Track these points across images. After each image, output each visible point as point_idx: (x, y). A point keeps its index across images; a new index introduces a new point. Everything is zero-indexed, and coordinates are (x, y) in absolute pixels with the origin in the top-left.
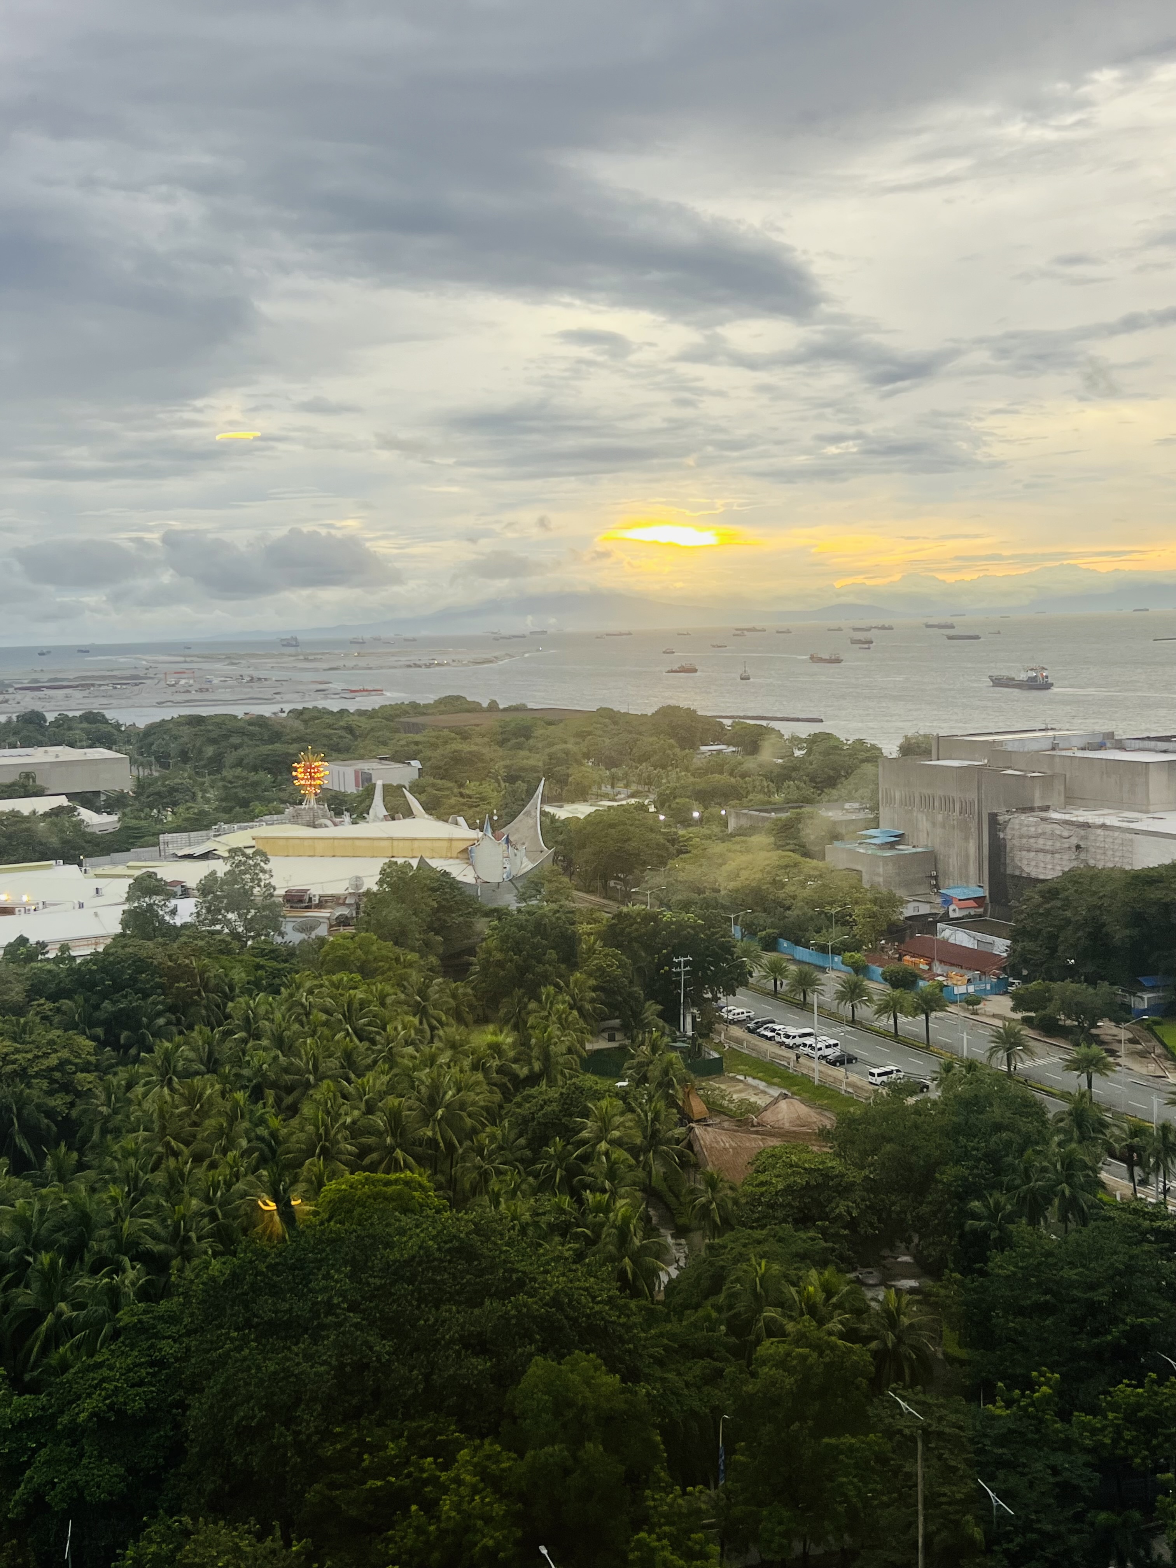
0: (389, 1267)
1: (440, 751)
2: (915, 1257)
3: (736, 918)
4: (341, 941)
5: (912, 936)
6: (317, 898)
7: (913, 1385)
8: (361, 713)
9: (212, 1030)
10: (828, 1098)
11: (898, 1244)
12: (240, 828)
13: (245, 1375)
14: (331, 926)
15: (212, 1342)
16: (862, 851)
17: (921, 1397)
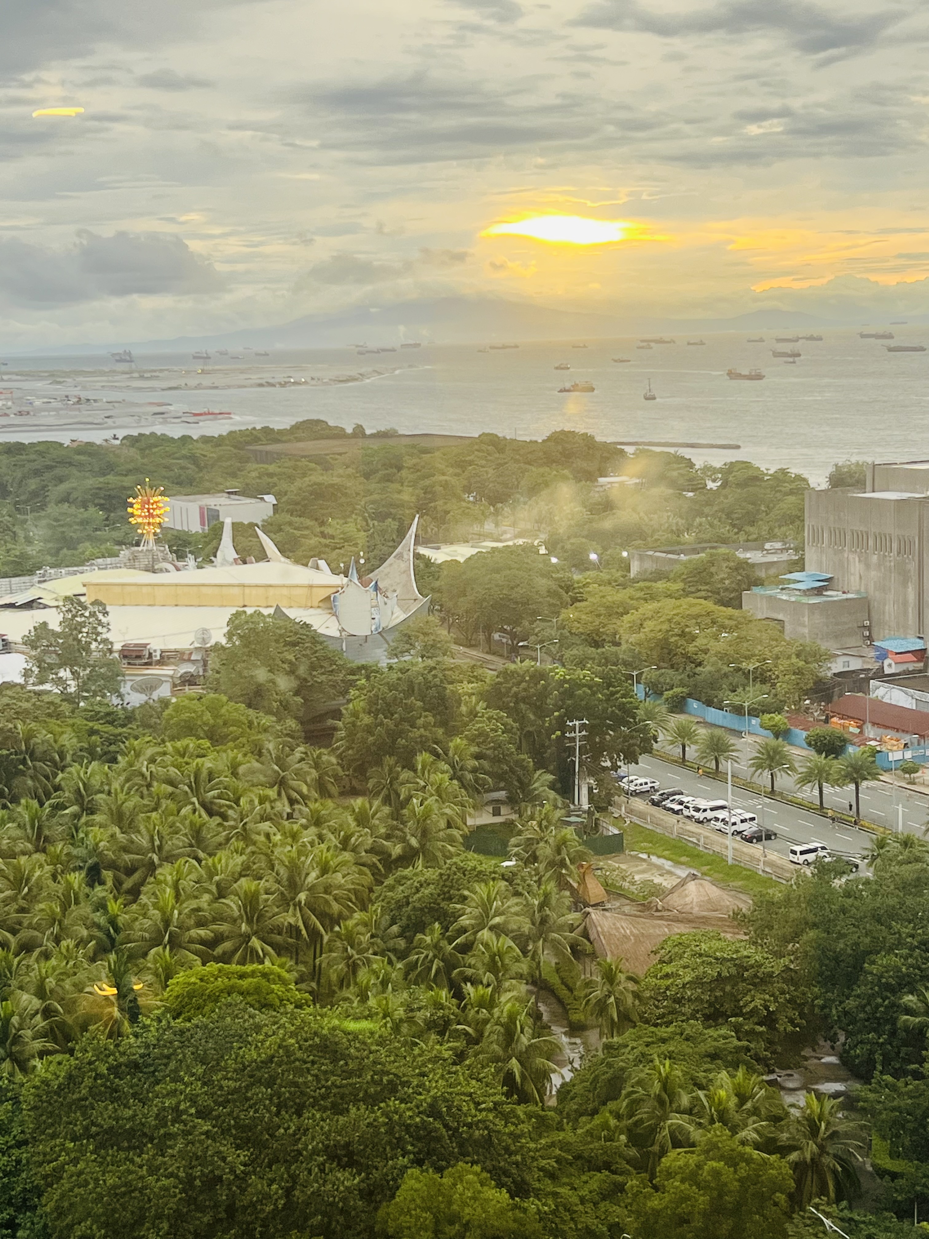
0: (245, 1068)
1: (298, 483)
2: (841, 1058)
3: (639, 676)
4: (187, 702)
5: (841, 695)
6: (158, 653)
7: (838, 1201)
8: (206, 440)
9: (42, 804)
10: (742, 879)
11: (822, 1042)
12: (69, 574)
13: (82, 1191)
14: (175, 685)
15: (45, 1155)
16: (784, 597)
17: (847, 1214)
